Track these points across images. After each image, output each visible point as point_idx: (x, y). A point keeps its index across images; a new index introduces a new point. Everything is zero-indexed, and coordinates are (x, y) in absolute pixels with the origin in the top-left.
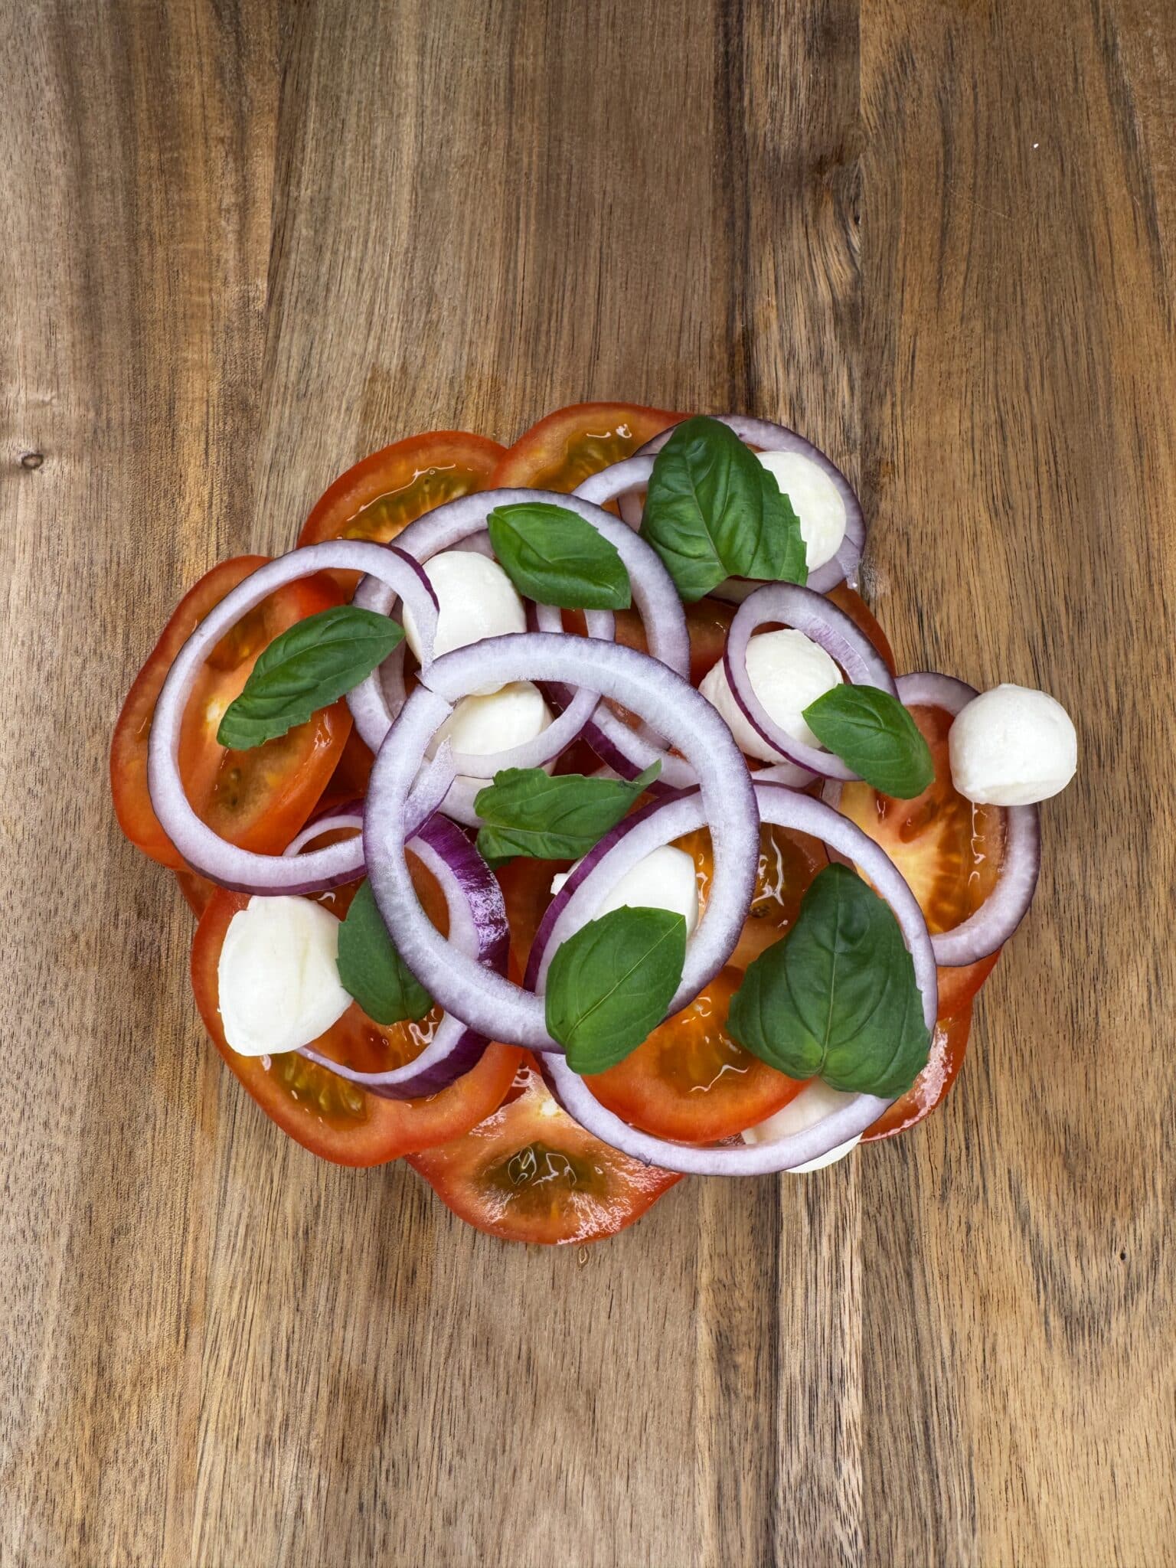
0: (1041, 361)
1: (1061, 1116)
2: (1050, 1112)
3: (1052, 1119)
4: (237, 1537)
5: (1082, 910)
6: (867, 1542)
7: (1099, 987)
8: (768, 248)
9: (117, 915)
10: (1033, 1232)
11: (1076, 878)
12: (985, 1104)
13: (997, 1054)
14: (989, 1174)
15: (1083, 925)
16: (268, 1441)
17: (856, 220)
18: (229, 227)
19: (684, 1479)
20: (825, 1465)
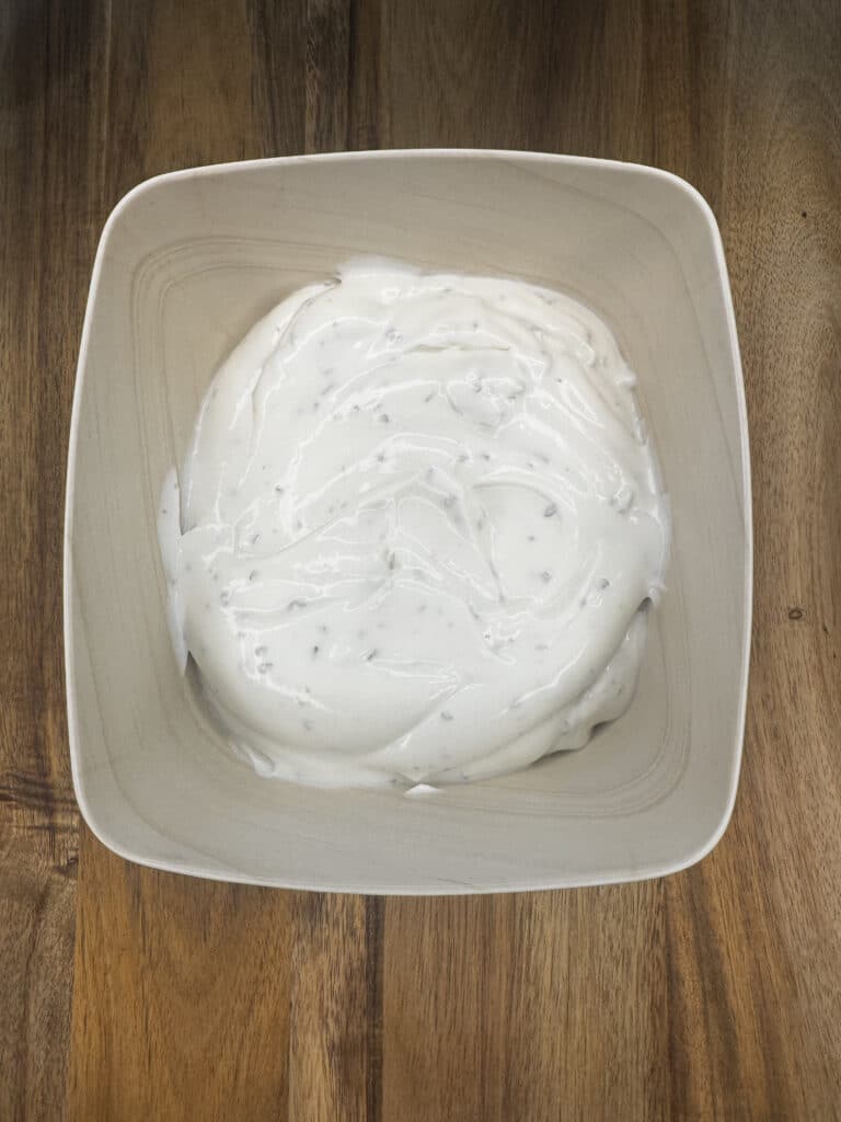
6: (304, 68)
20: (324, 100)
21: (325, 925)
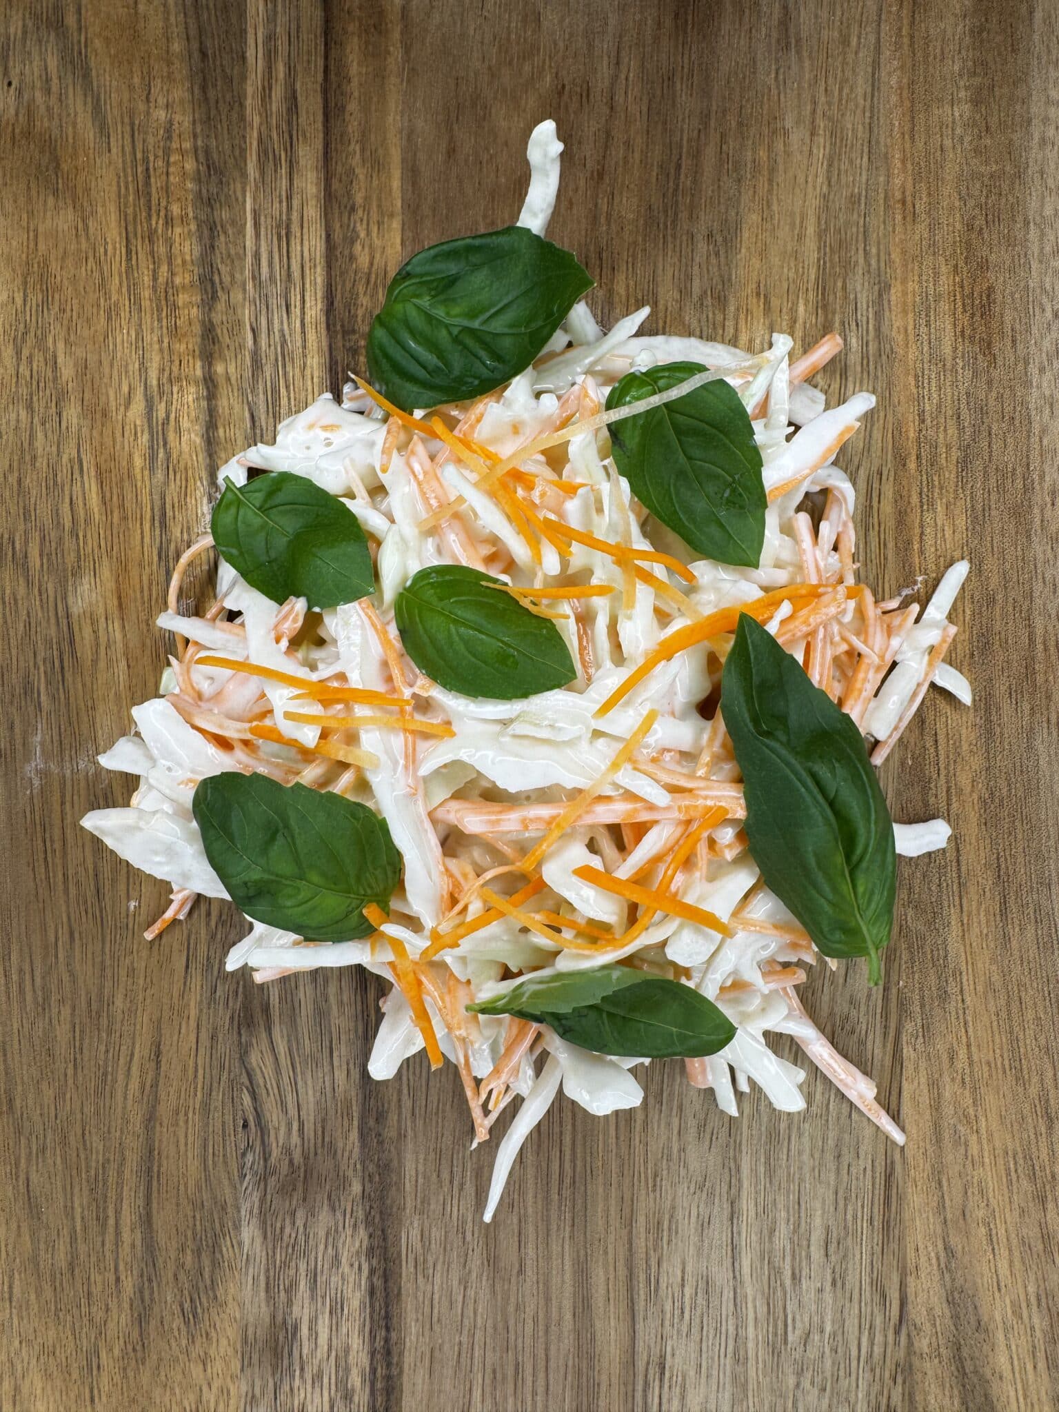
0: (57, 963)
1: (61, 204)
2: (70, 210)
3: (69, 201)
5: (35, 398)
7: (22, 325)
8: (340, 1090)
9: (1014, 341)
10: (89, 100)
11: (39, 428)
12: (130, 211)
13: (118, 258)
14: (128, 149)
15: (35, 383)
21: (297, 1382)
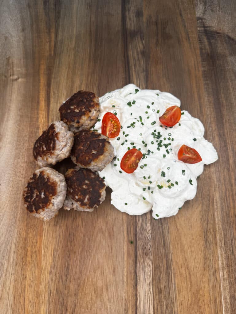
4: (50, 240)
6: (152, 237)
16: (55, 225)
17: (144, 39)
18: (48, 44)
19: (122, 228)
20: (144, 225)
